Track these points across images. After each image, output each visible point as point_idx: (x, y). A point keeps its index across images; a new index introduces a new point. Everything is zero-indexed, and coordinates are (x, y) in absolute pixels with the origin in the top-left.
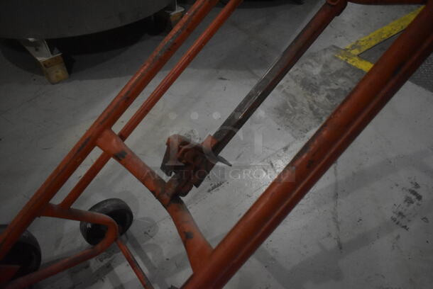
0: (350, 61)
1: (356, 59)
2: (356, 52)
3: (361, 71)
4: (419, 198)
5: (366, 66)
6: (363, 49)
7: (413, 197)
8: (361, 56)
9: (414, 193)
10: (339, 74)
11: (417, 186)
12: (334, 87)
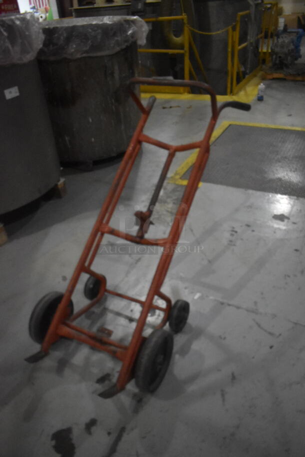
0: (177, 183)
1: (180, 180)
2: (178, 177)
3: (182, 186)
4: (236, 232)
5: (185, 183)
6: (182, 174)
7: (234, 233)
8: (182, 178)
9: (233, 231)
10: (174, 191)
11: (233, 228)
12: (174, 198)
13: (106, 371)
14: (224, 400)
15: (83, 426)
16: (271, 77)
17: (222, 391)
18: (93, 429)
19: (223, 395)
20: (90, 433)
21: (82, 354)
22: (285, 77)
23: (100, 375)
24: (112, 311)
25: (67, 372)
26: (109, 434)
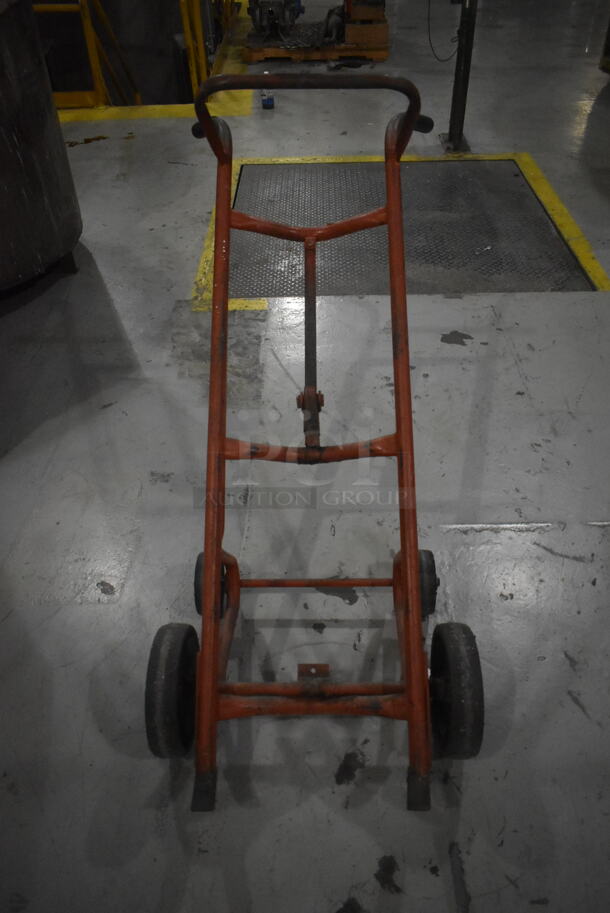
2: (207, 295)
13: (342, 750)
14: (583, 709)
15: (374, 884)
16: (260, 56)
17: (570, 693)
18: (397, 877)
19: (576, 701)
20: (398, 890)
21: (266, 740)
22: (287, 56)
23: (335, 767)
24: (265, 623)
25: (260, 789)
26: (434, 870)
